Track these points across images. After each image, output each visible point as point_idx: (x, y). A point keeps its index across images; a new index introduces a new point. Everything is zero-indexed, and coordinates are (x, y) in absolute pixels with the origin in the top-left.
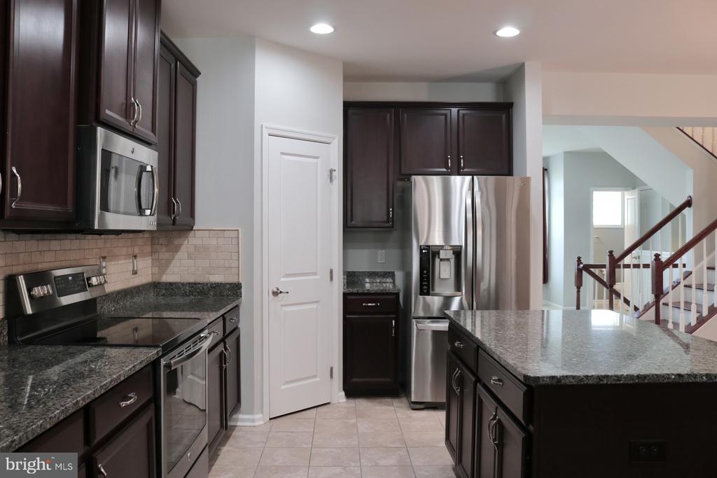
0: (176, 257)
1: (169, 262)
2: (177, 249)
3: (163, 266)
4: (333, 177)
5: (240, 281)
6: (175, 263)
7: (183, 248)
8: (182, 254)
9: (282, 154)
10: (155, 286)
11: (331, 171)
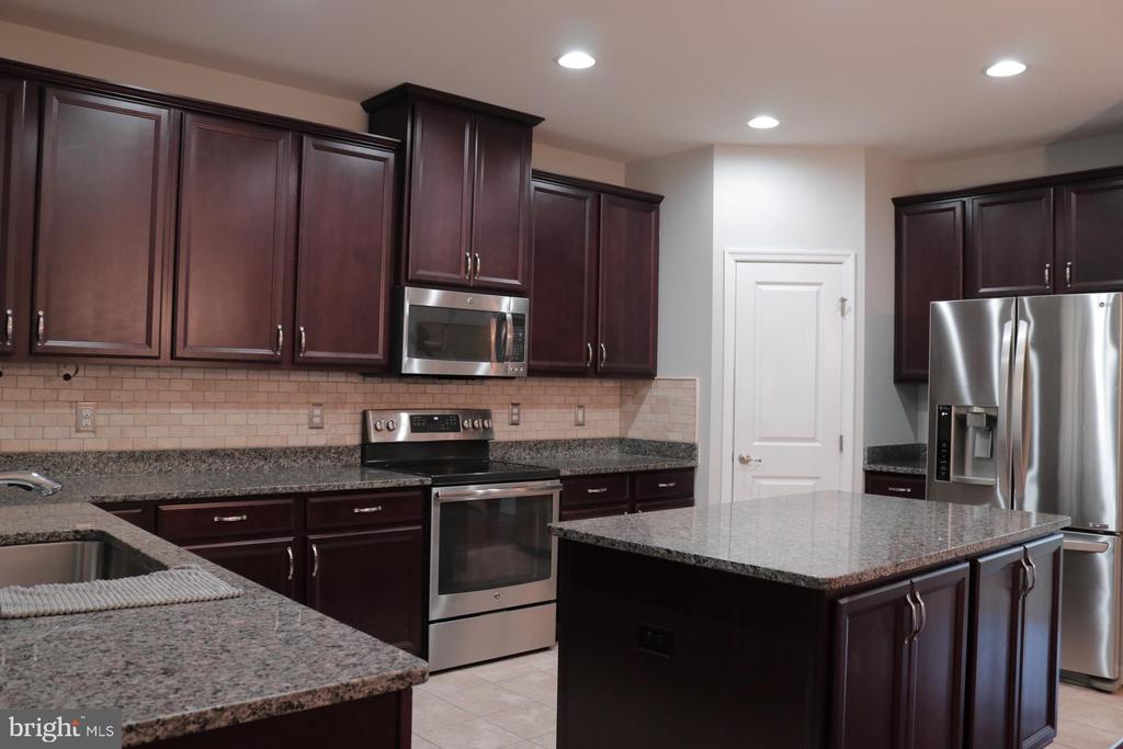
0: (641, 410)
1: (634, 414)
2: (641, 401)
3: (628, 419)
4: (846, 309)
5: (696, 440)
6: (640, 416)
7: (647, 400)
8: (645, 407)
9: (758, 283)
10: (621, 441)
11: (843, 300)
